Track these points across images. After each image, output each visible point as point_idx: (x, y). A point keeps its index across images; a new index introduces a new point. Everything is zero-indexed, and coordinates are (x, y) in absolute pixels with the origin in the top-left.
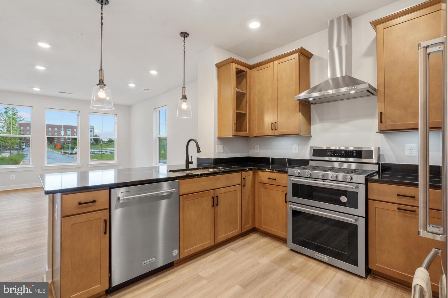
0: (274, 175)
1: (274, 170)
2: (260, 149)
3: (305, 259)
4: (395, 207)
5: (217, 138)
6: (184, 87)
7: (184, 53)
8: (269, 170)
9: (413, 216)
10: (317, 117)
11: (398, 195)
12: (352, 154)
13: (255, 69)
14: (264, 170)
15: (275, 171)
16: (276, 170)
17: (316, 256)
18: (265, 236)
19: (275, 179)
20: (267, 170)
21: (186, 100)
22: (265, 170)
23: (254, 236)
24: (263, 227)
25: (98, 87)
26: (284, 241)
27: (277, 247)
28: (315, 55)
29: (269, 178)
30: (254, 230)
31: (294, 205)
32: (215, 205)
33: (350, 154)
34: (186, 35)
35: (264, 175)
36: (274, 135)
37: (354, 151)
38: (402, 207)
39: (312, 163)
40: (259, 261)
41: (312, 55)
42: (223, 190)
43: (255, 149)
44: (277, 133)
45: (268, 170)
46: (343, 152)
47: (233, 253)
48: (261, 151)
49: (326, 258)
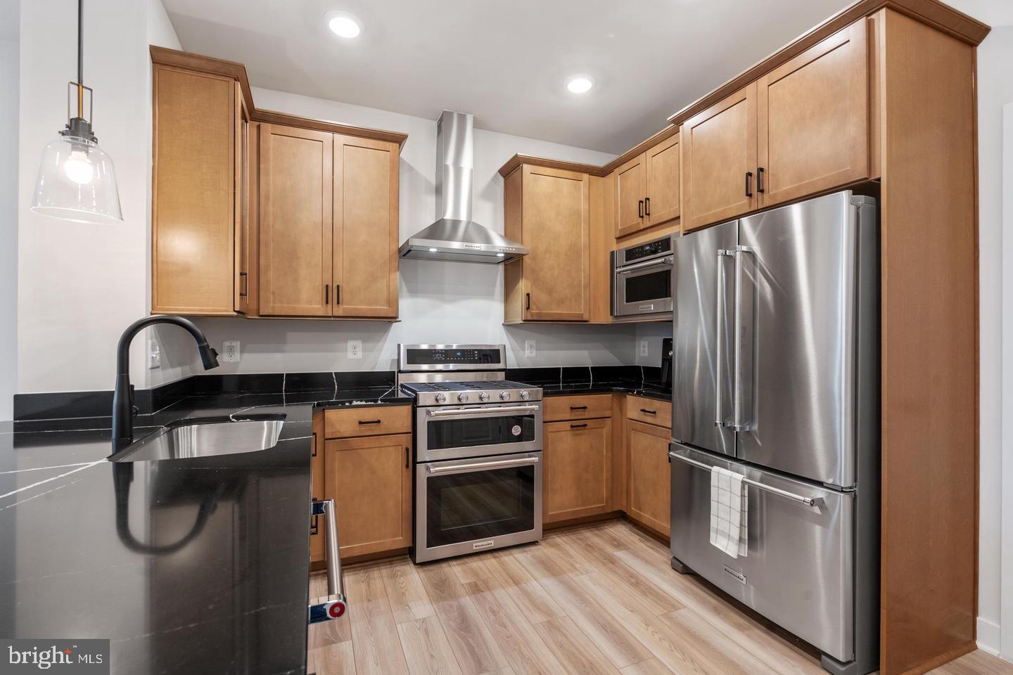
0: (375, 413)
1: (376, 401)
4: (567, 425)
5: (152, 313)
6: (80, 83)
8: (364, 403)
9: (581, 431)
11: (572, 408)
12: (474, 357)
13: (268, 127)
14: (347, 404)
15: (379, 402)
16: (382, 400)
17: (474, 548)
19: (379, 422)
20: (355, 403)
22: (351, 402)
26: (406, 554)
29: (361, 423)
33: (470, 357)
35: (348, 417)
36: (332, 317)
37: (476, 352)
38: (575, 423)
44: (339, 311)
45: (359, 403)
46: (459, 354)
48: (246, 356)
49: (489, 542)
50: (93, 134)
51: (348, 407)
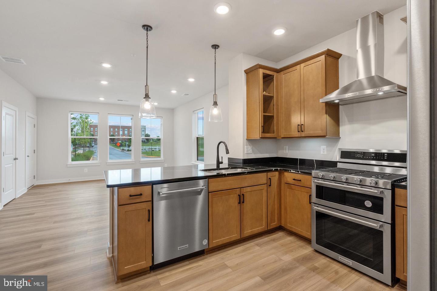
0: (299, 176)
1: (298, 172)
2: (288, 150)
3: (328, 261)
5: (246, 139)
6: (215, 94)
7: (215, 63)
8: (294, 172)
10: (346, 118)
12: (384, 157)
13: (282, 73)
14: (289, 171)
15: (300, 172)
17: (339, 259)
18: (291, 234)
19: (300, 180)
20: (292, 171)
21: (217, 106)
22: (290, 171)
23: (280, 234)
24: (289, 226)
25: (144, 100)
26: (308, 241)
27: (301, 247)
28: (344, 55)
29: (294, 179)
30: (280, 228)
31: (318, 207)
32: (241, 203)
33: (381, 157)
34: (217, 47)
35: (290, 176)
36: (301, 137)
37: (386, 154)
39: (339, 165)
40: (282, 258)
41: (340, 55)
42: (249, 189)
43: (284, 150)
44: (303, 134)
45: (293, 171)
46: (373, 155)
47: (257, 248)
48: (290, 151)
49: (349, 262)
50: (217, 103)
51: (290, 172)
